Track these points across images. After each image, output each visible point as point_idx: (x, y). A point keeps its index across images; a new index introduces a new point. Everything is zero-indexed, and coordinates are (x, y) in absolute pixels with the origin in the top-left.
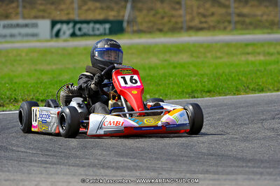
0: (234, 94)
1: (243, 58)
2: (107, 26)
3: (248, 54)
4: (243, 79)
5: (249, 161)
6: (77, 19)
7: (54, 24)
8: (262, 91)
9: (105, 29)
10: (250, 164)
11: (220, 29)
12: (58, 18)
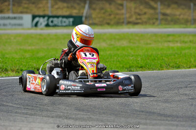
0: (159, 69)
1: (166, 44)
2: (71, 20)
3: (169, 41)
4: (166, 59)
5: (169, 116)
6: (50, 14)
7: (34, 17)
8: (179, 67)
9: (69, 22)
10: (169, 119)
11: (150, 24)
12: (37, 13)
